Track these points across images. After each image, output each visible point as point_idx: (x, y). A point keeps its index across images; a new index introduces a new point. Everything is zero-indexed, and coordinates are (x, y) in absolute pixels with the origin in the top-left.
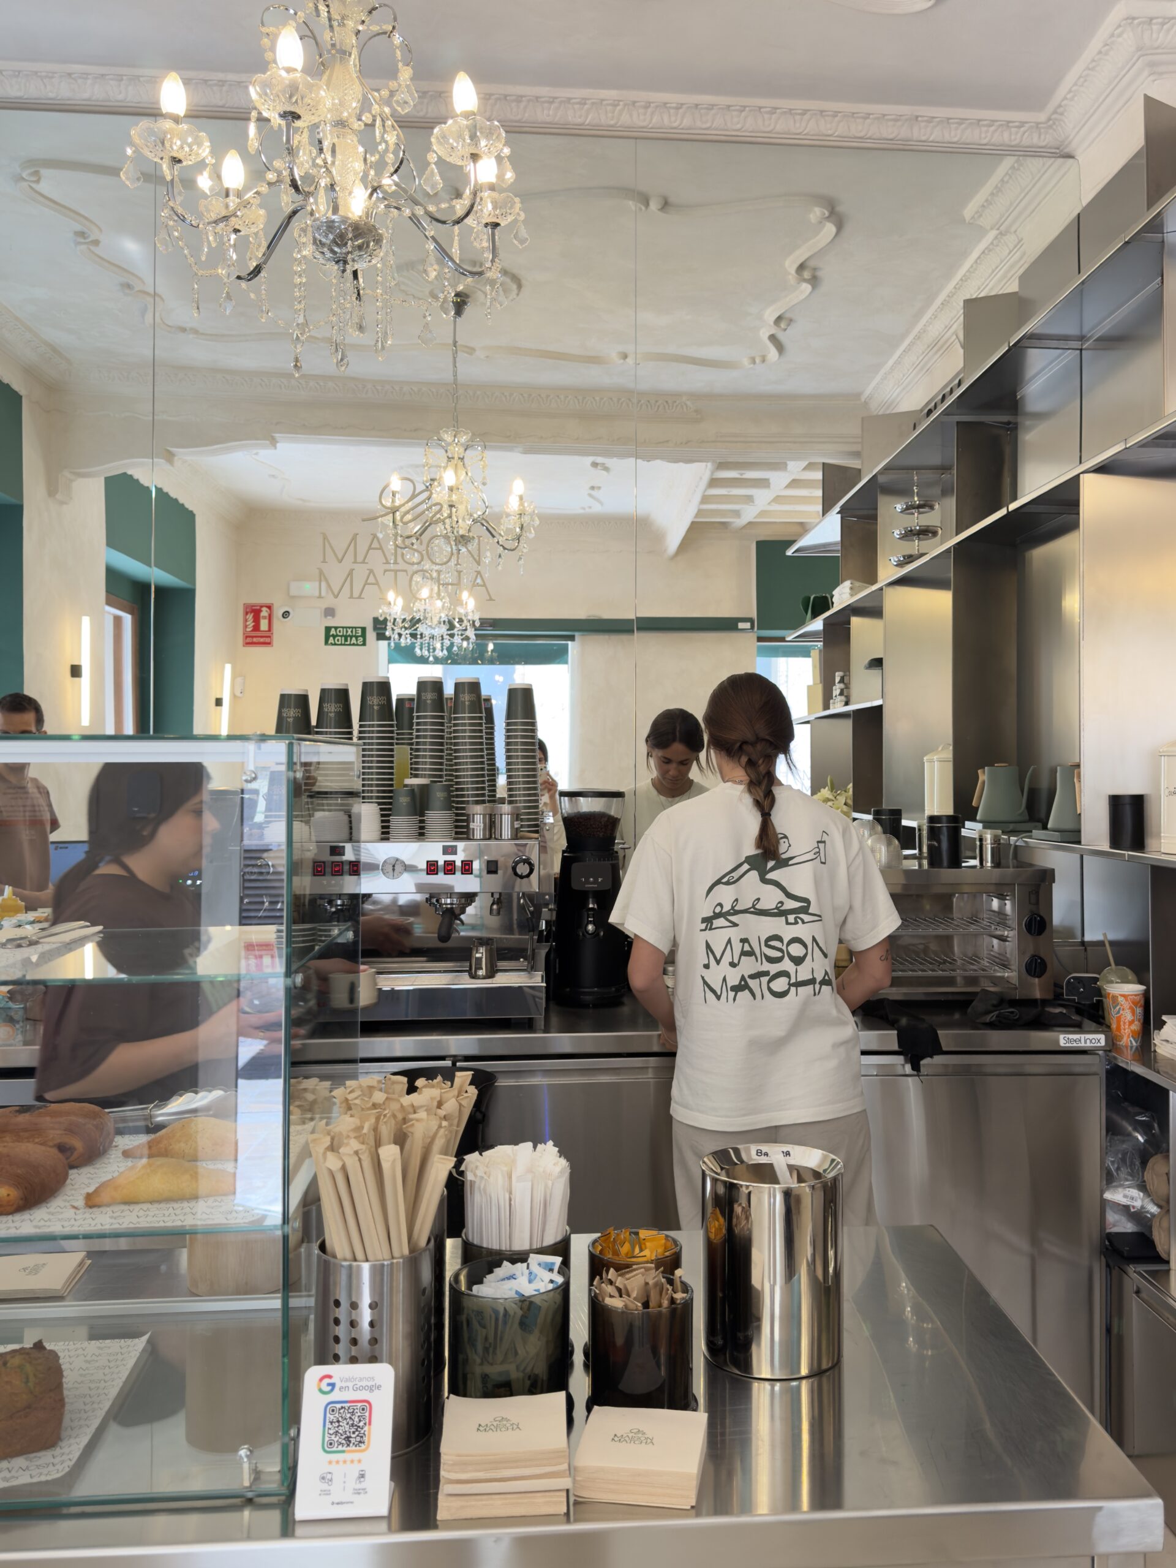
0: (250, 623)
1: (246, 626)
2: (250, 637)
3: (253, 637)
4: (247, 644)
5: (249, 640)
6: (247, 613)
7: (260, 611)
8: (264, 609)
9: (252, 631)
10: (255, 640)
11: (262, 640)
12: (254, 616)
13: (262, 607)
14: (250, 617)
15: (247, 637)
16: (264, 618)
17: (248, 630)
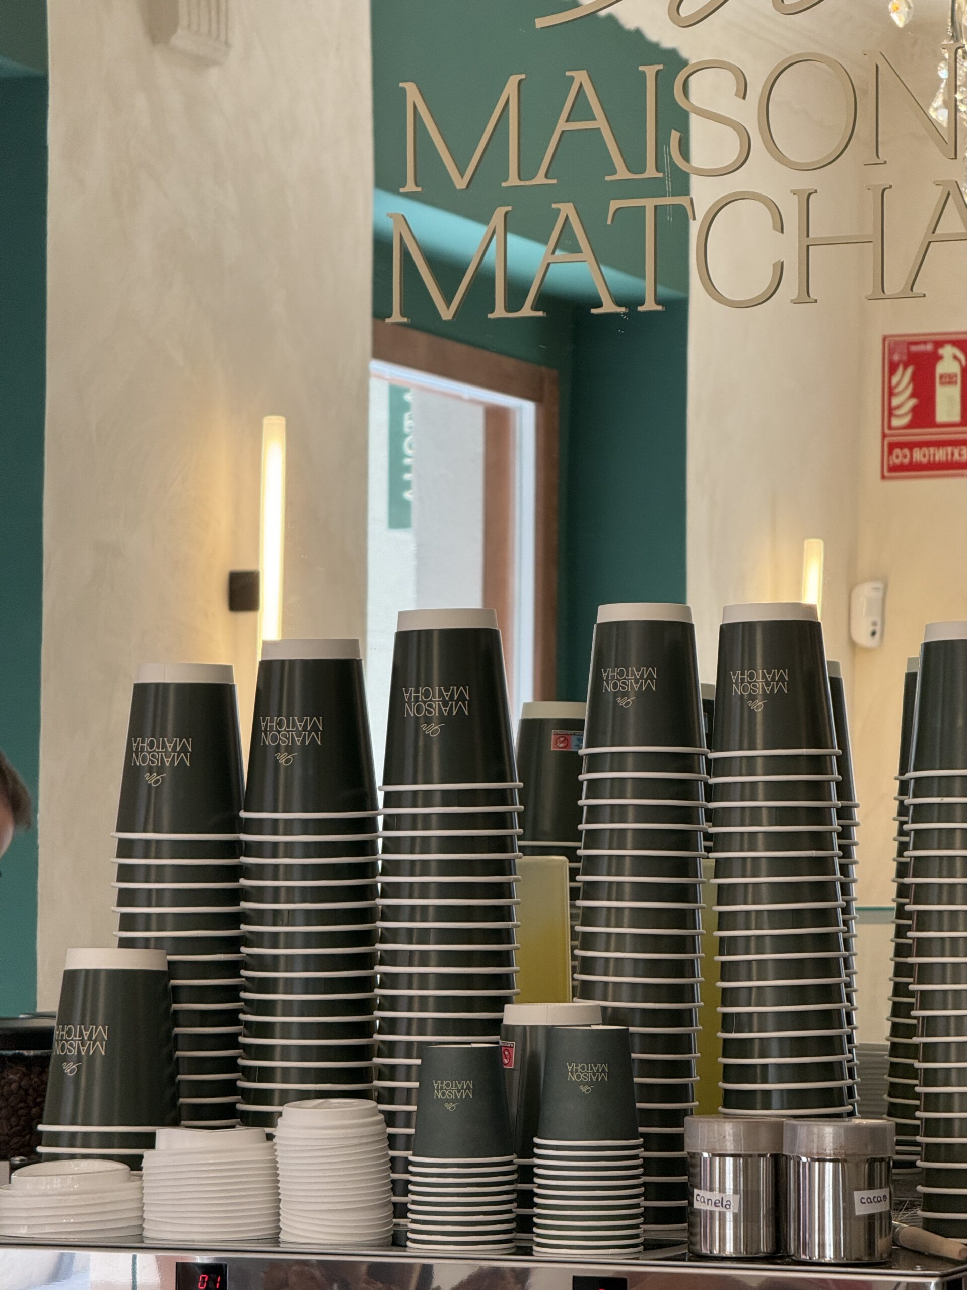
0: (905, 402)
1: (890, 412)
2: (901, 446)
3: (911, 446)
4: (895, 470)
5: (901, 455)
6: (893, 369)
7: (935, 358)
8: (948, 351)
9: (909, 426)
10: (918, 455)
11: (940, 455)
12: (914, 378)
13: (939, 344)
14: (904, 379)
15: (892, 447)
16: (949, 380)
17: (896, 422)
